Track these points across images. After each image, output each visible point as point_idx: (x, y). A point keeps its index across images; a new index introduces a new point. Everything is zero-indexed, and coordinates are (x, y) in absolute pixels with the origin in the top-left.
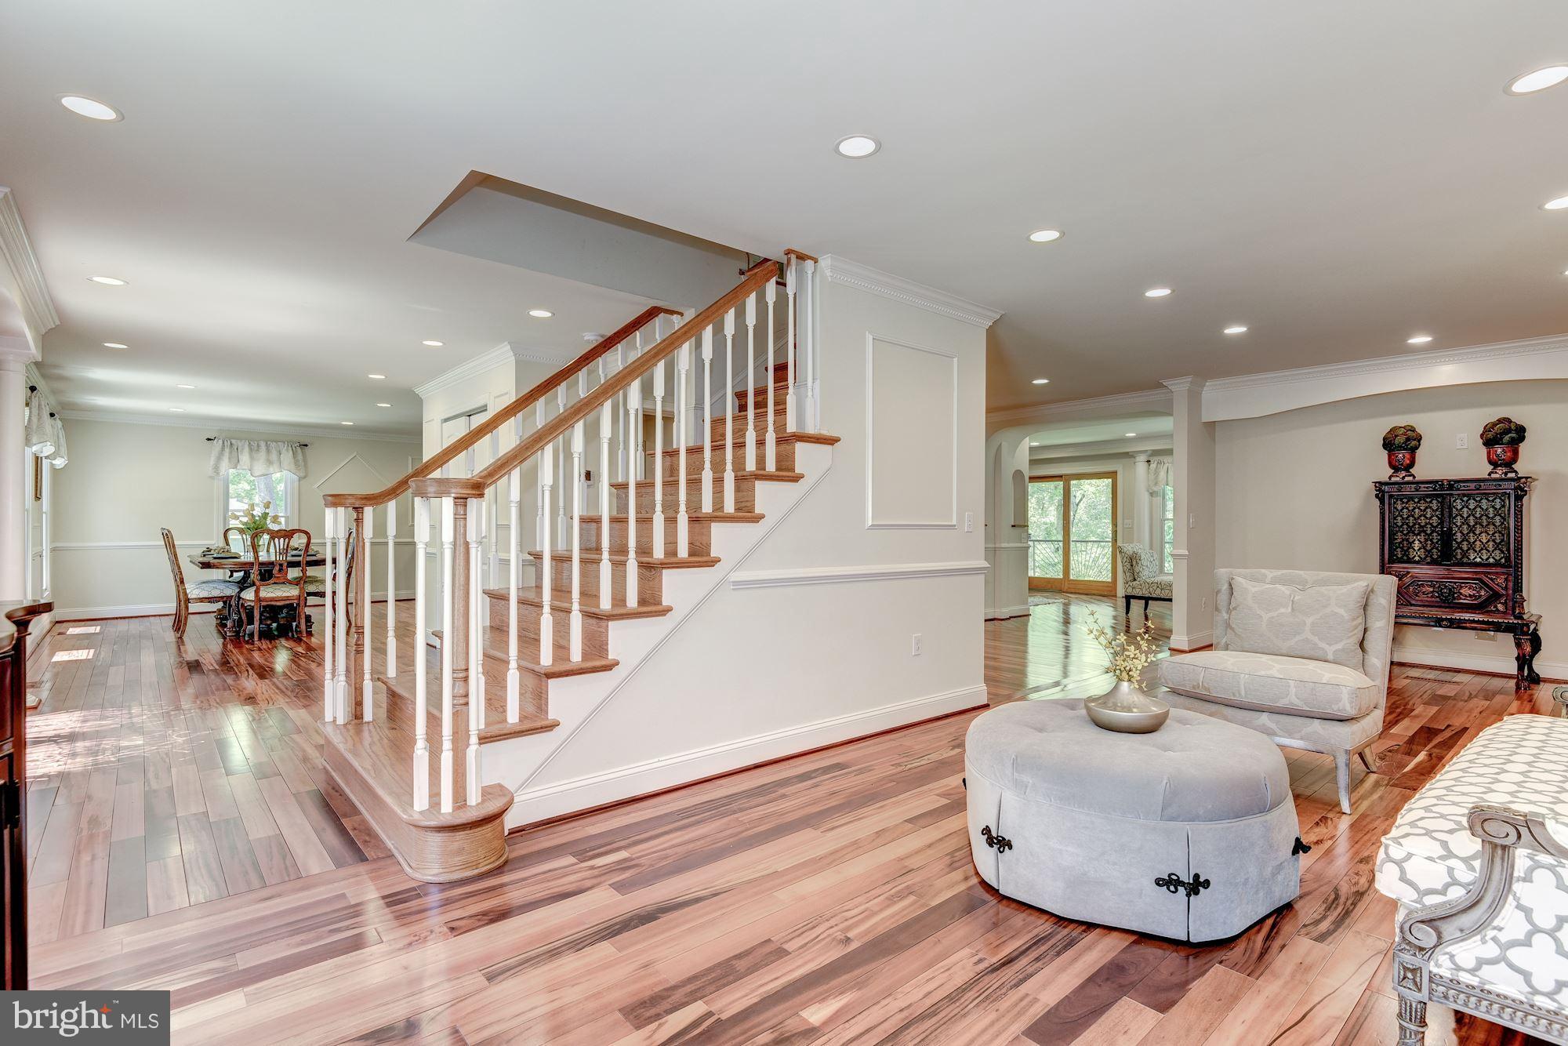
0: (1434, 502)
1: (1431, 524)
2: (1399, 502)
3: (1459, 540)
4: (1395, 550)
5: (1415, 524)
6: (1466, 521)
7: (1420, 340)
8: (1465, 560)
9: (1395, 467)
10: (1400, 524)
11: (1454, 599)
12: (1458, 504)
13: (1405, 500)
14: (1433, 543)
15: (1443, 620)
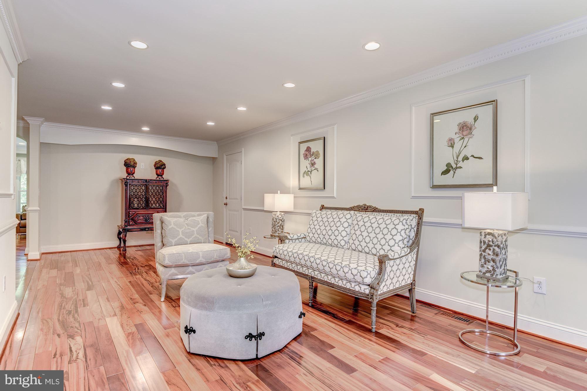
0: (143, 187)
1: (142, 195)
2: (132, 187)
3: (150, 200)
4: (131, 204)
5: (137, 195)
6: (152, 194)
7: (145, 129)
8: (152, 207)
9: (129, 173)
10: (132, 195)
11: (149, 220)
12: (150, 188)
13: (134, 186)
14: (143, 201)
15: (146, 228)
